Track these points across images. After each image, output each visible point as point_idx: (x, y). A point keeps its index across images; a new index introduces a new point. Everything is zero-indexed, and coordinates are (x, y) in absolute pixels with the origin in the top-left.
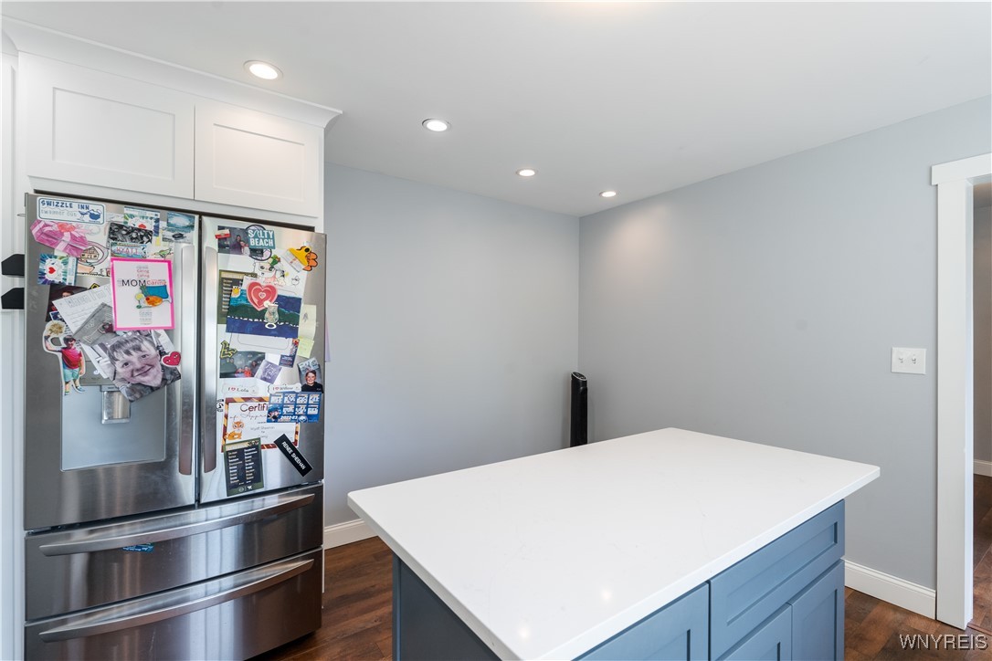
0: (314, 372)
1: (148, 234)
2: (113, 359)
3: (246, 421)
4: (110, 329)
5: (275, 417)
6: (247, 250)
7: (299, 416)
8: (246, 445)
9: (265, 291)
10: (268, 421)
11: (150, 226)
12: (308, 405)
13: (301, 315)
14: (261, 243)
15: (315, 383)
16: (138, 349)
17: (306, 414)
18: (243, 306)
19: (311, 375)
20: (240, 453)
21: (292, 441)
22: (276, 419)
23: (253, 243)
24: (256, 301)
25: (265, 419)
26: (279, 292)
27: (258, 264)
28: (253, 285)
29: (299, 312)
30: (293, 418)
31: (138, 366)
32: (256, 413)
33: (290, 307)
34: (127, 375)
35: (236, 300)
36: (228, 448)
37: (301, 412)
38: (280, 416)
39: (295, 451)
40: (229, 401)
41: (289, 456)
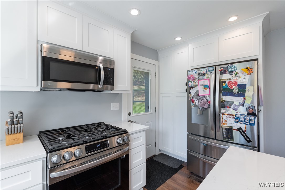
1: (205, 73)
2: (199, 102)
3: (228, 121)
4: (198, 95)
5: (237, 121)
6: (228, 72)
7: (246, 123)
8: (228, 127)
9: (233, 83)
10: (235, 122)
11: (205, 72)
12: (250, 120)
13: (247, 90)
14: (232, 69)
15: (253, 113)
16: (203, 99)
17: (249, 122)
18: (227, 88)
19: (251, 109)
20: (226, 129)
21: (244, 130)
22: (238, 122)
23: (229, 70)
24: (230, 86)
25: (234, 121)
26: (238, 83)
27: (231, 76)
28: (229, 82)
29: (246, 89)
30: (244, 123)
31: (203, 103)
32: (231, 119)
33: (242, 87)
34: (201, 105)
35: (225, 87)
36: (223, 127)
37: (247, 122)
38: (239, 121)
39: (245, 133)
40: (223, 114)
41: (242, 135)
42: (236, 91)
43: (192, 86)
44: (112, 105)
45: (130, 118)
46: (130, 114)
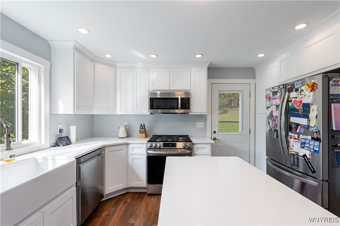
0: (316, 132)
2: (272, 123)
3: (294, 145)
4: (272, 116)
5: (302, 147)
6: (294, 90)
7: (311, 149)
8: (295, 153)
9: (299, 102)
10: (301, 147)
11: (277, 91)
12: (314, 146)
14: (298, 86)
15: (317, 137)
16: (275, 121)
17: (314, 149)
18: (293, 108)
19: (315, 134)
20: (294, 155)
21: (308, 158)
22: (303, 147)
23: (296, 87)
24: (296, 106)
25: (300, 147)
26: (304, 102)
27: (298, 93)
28: (294, 101)
29: (310, 109)
30: (309, 149)
31: (275, 125)
32: (297, 143)
33: (307, 107)
34: (274, 127)
36: (291, 152)
37: (312, 148)
38: (305, 146)
39: (309, 162)
40: (291, 138)
41: (307, 163)
42: (301, 112)
43: (269, 106)
44: (197, 123)
45: (214, 136)
46: (215, 132)
